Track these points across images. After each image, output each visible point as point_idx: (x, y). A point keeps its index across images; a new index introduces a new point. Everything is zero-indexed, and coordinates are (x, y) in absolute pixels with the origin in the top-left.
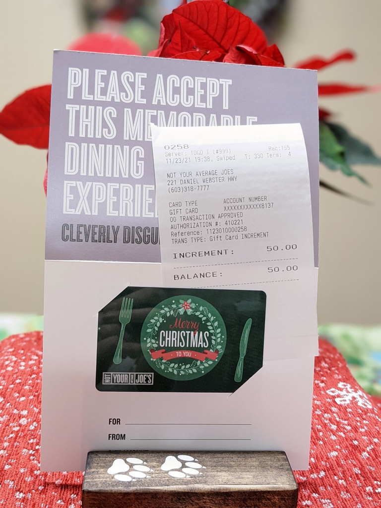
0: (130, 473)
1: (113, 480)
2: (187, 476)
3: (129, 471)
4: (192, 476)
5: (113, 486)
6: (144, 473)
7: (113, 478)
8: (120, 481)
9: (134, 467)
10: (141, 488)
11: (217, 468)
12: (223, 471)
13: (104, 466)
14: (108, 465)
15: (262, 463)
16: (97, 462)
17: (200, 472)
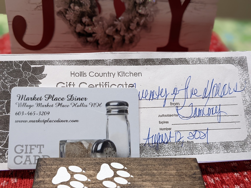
3: (70, 180)
4: (122, 187)
11: (143, 177)
12: (148, 180)
13: (50, 175)
14: (53, 173)
15: (178, 171)
16: (44, 170)
17: (128, 182)
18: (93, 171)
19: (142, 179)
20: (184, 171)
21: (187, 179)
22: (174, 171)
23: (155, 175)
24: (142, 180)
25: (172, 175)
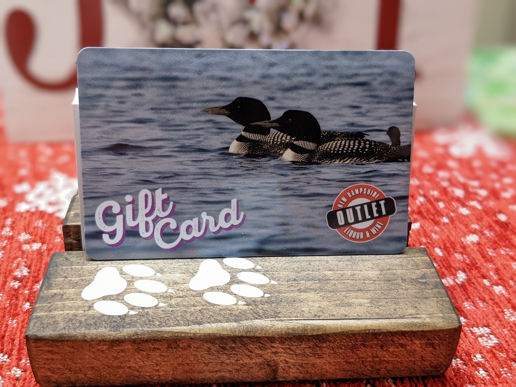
0: (128, 298)
1: (91, 312)
2: (241, 303)
3: (126, 292)
4: (250, 302)
5: (88, 326)
6: (155, 295)
7: (90, 307)
8: (103, 315)
9: (138, 284)
10: (146, 329)
11: (300, 284)
12: (311, 289)
13: (77, 282)
14: (85, 279)
15: (385, 272)
16: (65, 275)
17: (265, 293)
18: (181, 273)
19: (298, 288)
20: (399, 272)
21: (407, 286)
22: (374, 272)
23: (327, 280)
24: (299, 290)
25: (369, 280)
